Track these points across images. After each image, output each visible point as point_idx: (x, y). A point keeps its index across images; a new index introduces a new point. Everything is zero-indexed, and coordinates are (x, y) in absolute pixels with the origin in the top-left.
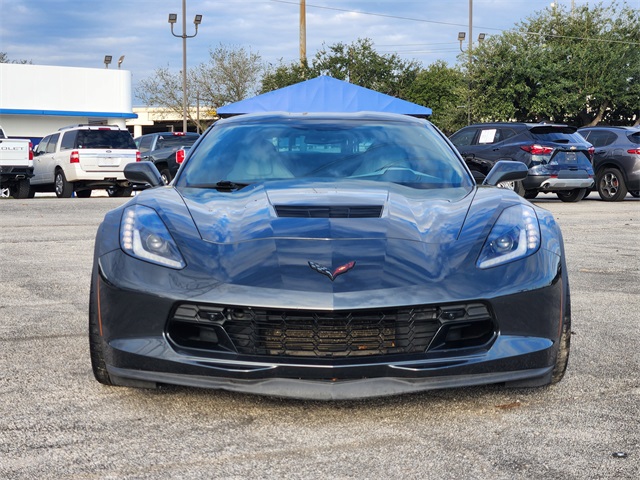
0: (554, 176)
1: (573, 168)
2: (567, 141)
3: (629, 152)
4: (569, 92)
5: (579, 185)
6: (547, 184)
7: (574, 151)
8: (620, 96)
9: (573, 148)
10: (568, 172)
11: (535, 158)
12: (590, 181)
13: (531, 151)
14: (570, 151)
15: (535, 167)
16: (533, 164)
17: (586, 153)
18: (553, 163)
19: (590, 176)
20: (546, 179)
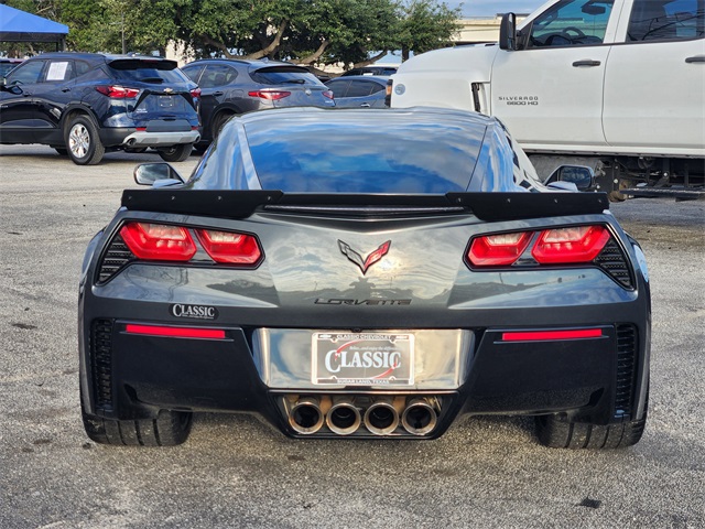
0: (142, 128)
1: (169, 117)
2: (160, 81)
3: (252, 94)
4: (240, 8)
5: (178, 141)
6: (132, 140)
7: (169, 94)
8: (298, 15)
9: (168, 90)
10: (161, 122)
11: (115, 103)
12: (194, 135)
13: (109, 93)
14: (165, 94)
15: (117, 116)
16: (113, 110)
17: (188, 96)
18: (140, 110)
19: (193, 128)
20: (131, 133)
